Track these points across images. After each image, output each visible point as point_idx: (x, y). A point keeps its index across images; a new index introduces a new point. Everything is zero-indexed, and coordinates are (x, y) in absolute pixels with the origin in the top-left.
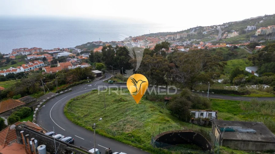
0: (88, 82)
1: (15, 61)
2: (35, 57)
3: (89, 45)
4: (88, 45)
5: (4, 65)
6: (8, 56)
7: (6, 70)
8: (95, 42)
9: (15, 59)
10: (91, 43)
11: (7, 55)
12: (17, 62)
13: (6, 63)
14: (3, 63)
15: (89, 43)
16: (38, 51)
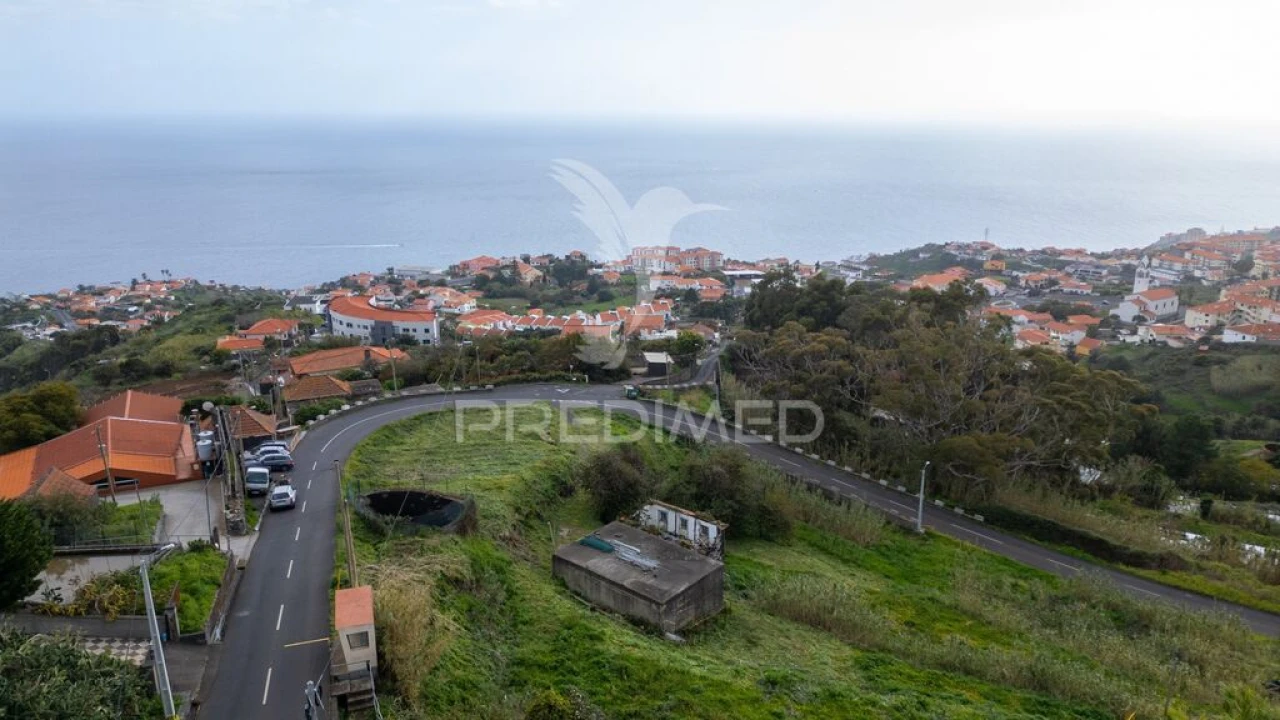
0: (569, 381)
1: (612, 290)
2: (671, 285)
3: (928, 255)
4: (921, 255)
5: (578, 298)
6: (601, 270)
7: (552, 317)
8: (959, 247)
9: (618, 285)
10: (941, 247)
11: (600, 266)
12: (615, 294)
13: (582, 295)
14: (577, 293)
15: (929, 248)
16: (690, 264)
